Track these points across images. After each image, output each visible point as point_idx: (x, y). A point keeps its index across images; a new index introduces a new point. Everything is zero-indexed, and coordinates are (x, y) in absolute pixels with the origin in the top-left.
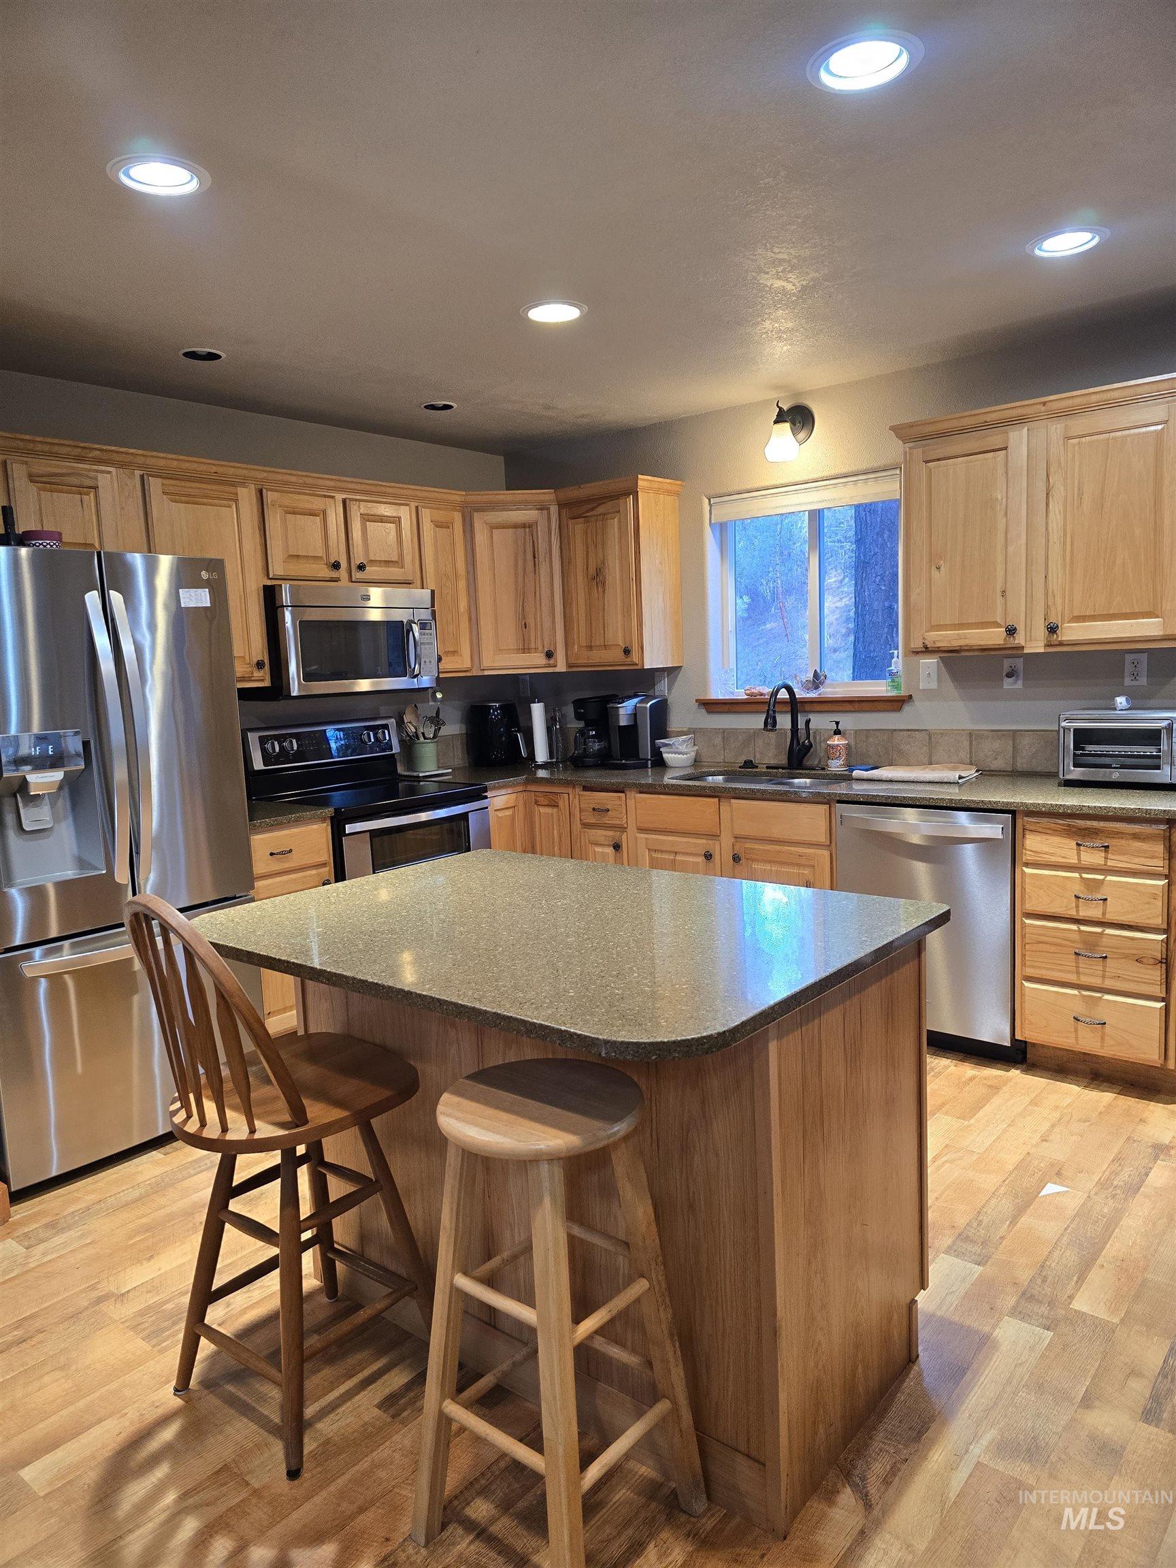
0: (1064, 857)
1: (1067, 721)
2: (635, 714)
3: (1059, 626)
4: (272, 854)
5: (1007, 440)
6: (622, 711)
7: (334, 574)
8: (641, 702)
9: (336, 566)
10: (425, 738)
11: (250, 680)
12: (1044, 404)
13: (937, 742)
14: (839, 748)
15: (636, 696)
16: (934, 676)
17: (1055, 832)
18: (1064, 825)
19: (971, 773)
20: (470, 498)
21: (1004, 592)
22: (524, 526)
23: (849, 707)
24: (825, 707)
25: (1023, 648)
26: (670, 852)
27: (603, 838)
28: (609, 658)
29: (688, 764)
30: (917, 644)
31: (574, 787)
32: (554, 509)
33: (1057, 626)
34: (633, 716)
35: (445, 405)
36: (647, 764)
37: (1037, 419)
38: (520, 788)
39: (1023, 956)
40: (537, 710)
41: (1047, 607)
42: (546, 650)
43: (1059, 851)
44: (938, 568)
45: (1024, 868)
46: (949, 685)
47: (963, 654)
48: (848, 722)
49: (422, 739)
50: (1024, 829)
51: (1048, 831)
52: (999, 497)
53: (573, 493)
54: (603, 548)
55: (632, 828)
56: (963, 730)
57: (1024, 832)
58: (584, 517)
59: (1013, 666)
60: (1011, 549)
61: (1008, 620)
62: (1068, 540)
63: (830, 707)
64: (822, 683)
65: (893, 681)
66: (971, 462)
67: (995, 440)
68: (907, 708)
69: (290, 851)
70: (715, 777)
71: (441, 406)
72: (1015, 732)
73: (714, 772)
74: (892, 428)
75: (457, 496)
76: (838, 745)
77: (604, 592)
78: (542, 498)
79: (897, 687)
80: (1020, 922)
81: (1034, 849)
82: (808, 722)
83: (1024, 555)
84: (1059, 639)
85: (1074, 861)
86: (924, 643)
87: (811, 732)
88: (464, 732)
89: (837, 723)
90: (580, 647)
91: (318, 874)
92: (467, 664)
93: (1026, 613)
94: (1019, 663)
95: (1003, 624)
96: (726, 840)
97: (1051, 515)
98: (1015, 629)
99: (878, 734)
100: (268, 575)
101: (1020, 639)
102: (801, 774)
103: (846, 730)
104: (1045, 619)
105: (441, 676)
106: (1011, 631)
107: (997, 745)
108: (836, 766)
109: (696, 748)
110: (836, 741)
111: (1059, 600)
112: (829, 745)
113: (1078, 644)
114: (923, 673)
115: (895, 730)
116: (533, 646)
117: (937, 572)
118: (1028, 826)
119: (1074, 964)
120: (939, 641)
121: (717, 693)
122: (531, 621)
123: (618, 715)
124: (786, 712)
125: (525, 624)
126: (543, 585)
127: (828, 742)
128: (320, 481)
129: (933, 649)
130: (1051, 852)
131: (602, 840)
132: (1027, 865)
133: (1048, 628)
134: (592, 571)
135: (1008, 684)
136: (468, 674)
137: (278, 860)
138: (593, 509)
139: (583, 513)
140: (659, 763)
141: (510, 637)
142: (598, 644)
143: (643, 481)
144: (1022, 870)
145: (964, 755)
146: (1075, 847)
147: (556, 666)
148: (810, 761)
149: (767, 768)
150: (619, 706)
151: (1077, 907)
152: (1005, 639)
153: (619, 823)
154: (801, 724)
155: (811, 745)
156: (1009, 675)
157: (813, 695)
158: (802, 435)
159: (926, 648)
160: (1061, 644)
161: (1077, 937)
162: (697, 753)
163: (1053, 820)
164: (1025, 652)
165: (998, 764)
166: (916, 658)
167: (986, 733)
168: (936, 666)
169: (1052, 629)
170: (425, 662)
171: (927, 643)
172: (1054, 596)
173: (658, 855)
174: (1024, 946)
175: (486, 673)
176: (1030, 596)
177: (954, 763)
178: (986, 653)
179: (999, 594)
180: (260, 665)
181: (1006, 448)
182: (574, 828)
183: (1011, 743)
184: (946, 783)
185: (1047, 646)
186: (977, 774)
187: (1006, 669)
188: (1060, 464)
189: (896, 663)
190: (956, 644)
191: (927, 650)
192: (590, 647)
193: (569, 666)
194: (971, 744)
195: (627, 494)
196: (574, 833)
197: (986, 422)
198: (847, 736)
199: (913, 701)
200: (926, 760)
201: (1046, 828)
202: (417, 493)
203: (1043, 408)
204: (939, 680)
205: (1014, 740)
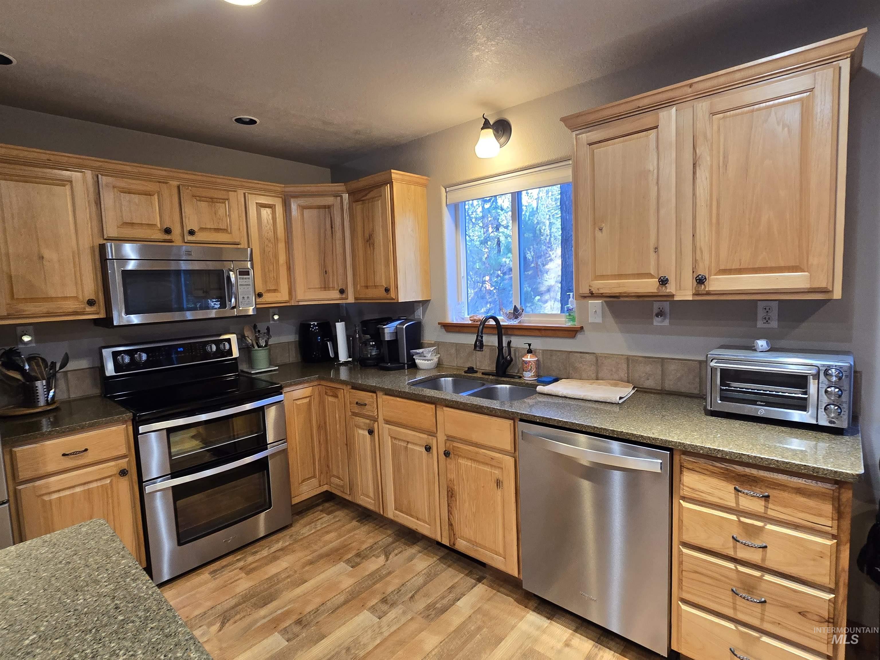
0: (721, 499)
1: (715, 361)
2: (396, 333)
3: (707, 278)
4: (64, 455)
5: (658, 120)
6: (387, 331)
7: (167, 237)
8: (400, 324)
9: (168, 231)
10: (259, 347)
11: (83, 313)
12: (691, 86)
13: (602, 363)
14: (530, 364)
15: (399, 319)
16: (599, 312)
17: (713, 474)
18: (721, 468)
19: (627, 391)
20: (287, 189)
21: (656, 248)
22: (325, 207)
23: (537, 333)
24: (521, 332)
25: (673, 296)
26: (404, 441)
27: (363, 424)
28: (377, 294)
29: (432, 367)
30: (585, 290)
31: (346, 385)
32: (346, 196)
33: (705, 278)
34: (395, 334)
35: (251, 120)
36: (405, 366)
37: (684, 100)
38: (316, 383)
39: (680, 581)
40: (340, 328)
41: (695, 262)
42: (340, 288)
43: (716, 492)
44: (601, 230)
45: (681, 501)
46: (611, 320)
47: (622, 299)
48: (538, 343)
49: (256, 348)
50: (681, 466)
51: (706, 472)
52: (651, 169)
53: (355, 185)
54: (373, 221)
55: (381, 419)
56: (622, 355)
57: (681, 469)
58: (362, 200)
59: (661, 308)
60: (662, 212)
61: (660, 272)
62: (715, 203)
63: (526, 333)
64: (520, 315)
65: (570, 315)
66: (626, 141)
67: (647, 120)
68: (579, 336)
69: (86, 450)
70: (446, 378)
71: (248, 120)
72: (663, 360)
73: (447, 375)
74: (563, 120)
75: (279, 187)
76: (529, 362)
77: (374, 249)
78: (337, 188)
79: (573, 319)
80: (677, 549)
81: (691, 486)
82: (509, 343)
83: (674, 216)
84: (707, 289)
85: (732, 504)
86: (590, 290)
87: (512, 349)
88: (297, 339)
89: (530, 345)
90: (361, 286)
91: (116, 466)
92: (286, 298)
93: (676, 267)
94: (667, 307)
95: (656, 275)
96: (441, 437)
97: (698, 181)
98: (667, 280)
99: (559, 354)
100: (103, 237)
101: (671, 288)
102: (504, 381)
103: (536, 349)
104: (693, 272)
105: (258, 306)
106: (664, 282)
107: (648, 369)
108: (529, 376)
109: (439, 355)
110: (529, 358)
111: (706, 256)
112: (524, 361)
113: (726, 294)
114: (591, 311)
115: (571, 352)
116: (331, 286)
117: (600, 233)
118: (685, 464)
119: (731, 600)
120: (602, 288)
121: (452, 319)
122: (330, 270)
123: (384, 333)
124: (494, 334)
125: (326, 271)
126: (338, 245)
127: (523, 359)
128: (153, 170)
129: (598, 295)
130: (709, 491)
131: (362, 425)
132: (684, 498)
133: (696, 280)
134: (367, 235)
135: (657, 322)
136: (288, 304)
137: (71, 459)
138: (366, 195)
139: (362, 197)
140: (413, 366)
141: (316, 280)
142: (371, 285)
143: (396, 174)
144: (680, 502)
145: (623, 374)
146: (733, 491)
147: (347, 299)
148: (512, 371)
149: (483, 374)
150: (384, 327)
151: (735, 548)
152: (658, 288)
153: (371, 414)
154: (505, 344)
155: (512, 360)
156: (657, 315)
157: (514, 322)
158: (503, 140)
159: (592, 293)
160: (708, 293)
161: (734, 575)
162: (439, 359)
163: (710, 462)
164: (675, 299)
165: (649, 383)
166: (584, 301)
167: (640, 359)
168: (601, 305)
169: (701, 281)
170: (243, 298)
171: (592, 289)
172: (702, 252)
173: (397, 442)
174: (681, 571)
175: (301, 303)
176: (679, 253)
177: (615, 380)
178: (641, 299)
179: (652, 250)
180: (91, 303)
181: (656, 127)
182: (347, 414)
183: (660, 368)
184: (609, 403)
185: (694, 295)
186: (633, 391)
187: (656, 311)
188: (705, 137)
189: (571, 301)
190: (617, 291)
191: (592, 295)
192: (367, 287)
193: (356, 299)
194: (628, 365)
195: (386, 184)
196: (348, 418)
197: (639, 107)
198: (537, 354)
199: (584, 331)
200: (594, 376)
201: (704, 469)
202: (244, 184)
203: (689, 90)
204: (604, 316)
205: (662, 366)
